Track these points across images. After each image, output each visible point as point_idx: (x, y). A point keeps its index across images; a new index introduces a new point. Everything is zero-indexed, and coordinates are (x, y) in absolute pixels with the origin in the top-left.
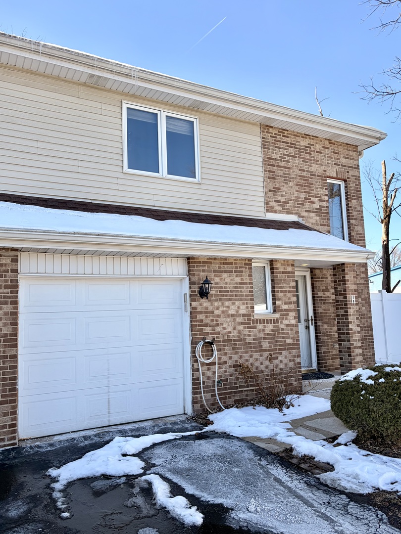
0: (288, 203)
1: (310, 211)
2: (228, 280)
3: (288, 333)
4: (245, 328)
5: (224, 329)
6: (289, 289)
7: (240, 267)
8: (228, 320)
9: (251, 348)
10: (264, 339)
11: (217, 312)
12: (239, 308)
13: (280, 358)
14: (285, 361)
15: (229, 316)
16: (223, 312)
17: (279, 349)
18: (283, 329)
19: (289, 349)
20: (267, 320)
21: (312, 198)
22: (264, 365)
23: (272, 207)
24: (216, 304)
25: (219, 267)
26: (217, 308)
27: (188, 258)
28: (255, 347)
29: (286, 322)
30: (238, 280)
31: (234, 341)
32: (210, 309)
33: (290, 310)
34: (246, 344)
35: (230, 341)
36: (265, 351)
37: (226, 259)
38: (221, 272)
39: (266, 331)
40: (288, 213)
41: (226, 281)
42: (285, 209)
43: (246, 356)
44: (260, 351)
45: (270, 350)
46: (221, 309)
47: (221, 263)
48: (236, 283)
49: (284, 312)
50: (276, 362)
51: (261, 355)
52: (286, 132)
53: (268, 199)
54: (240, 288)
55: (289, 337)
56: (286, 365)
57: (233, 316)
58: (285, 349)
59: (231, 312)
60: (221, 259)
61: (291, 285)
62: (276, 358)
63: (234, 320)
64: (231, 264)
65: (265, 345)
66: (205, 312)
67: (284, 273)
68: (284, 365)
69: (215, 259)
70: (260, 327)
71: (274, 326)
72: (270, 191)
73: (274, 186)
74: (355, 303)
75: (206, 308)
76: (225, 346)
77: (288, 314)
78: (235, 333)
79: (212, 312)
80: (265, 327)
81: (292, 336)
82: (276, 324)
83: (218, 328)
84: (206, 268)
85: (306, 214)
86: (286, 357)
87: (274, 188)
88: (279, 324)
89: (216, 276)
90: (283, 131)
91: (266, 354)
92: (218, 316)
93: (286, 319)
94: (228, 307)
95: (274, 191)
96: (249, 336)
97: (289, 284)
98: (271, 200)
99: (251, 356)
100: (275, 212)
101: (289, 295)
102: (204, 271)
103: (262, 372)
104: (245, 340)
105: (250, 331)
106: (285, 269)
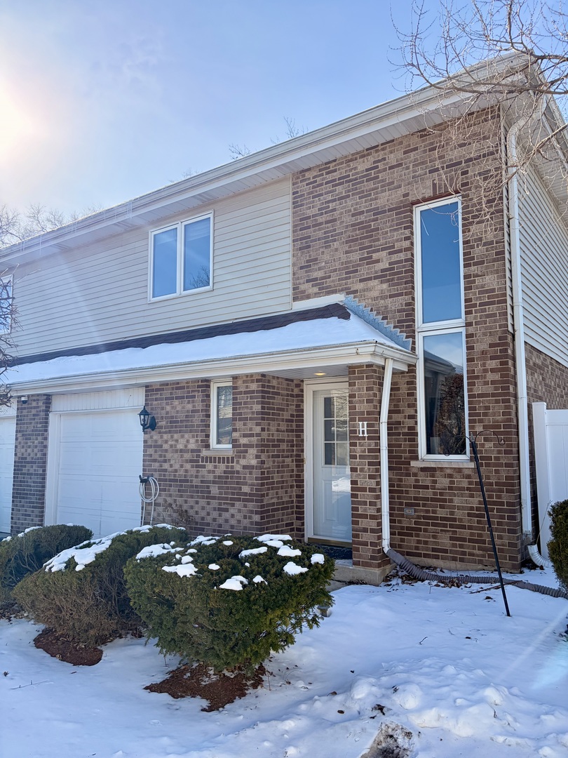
0: (329, 277)
1: (370, 279)
2: (179, 408)
3: (245, 478)
4: (192, 467)
5: (171, 466)
6: (250, 416)
7: (193, 391)
8: (176, 455)
9: (198, 492)
10: (214, 482)
11: (166, 446)
12: (188, 441)
13: (232, 511)
14: (239, 516)
15: (176, 451)
16: (171, 446)
17: (232, 499)
18: (238, 472)
19: (244, 500)
20: (220, 458)
21: (374, 255)
22: (211, 516)
23: (303, 292)
24: (165, 437)
25: (171, 394)
26: (166, 442)
27: (147, 387)
28: (202, 492)
29: (243, 462)
30: (190, 407)
31: (181, 481)
32: (159, 443)
33: (251, 446)
34: (192, 486)
35: (176, 481)
36: (214, 498)
37: (178, 383)
38: (172, 398)
39: (216, 472)
40: (329, 293)
41: (178, 409)
42: (323, 288)
43: (191, 501)
44: (208, 498)
45: (219, 498)
46: (170, 443)
47: (173, 389)
48: (188, 411)
49: (242, 448)
50: (226, 515)
51: (208, 503)
52: (331, 165)
53: (298, 281)
54: (191, 416)
55: (245, 484)
56: (239, 521)
57: (181, 451)
58: (239, 500)
59: (180, 446)
60: (174, 384)
61: (254, 410)
62: (227, 510)
63: (182, 456)
64: (183, 388)
65: (215, 490)
66: (155, 446)
67: (246, 393)
68: (236, 522)
69: (167, 385)
70: (210, 466)
71: (227, 467)
72: (302, 268)
73: (308, 258)
74: (366, 435)
75: (156, 441)
76: (170, 486)
77: (246, 452)
78: (182, 472)
79: (161, 446)
80: (215, 467)
81: (250, 482)
82: (230, 464)
83: (166, 464)
84: (158, 396)
85: (360, 286)
86: (239, 511)
87: (308, 261)
88: (235, 464)
89: (167, 404)
90: (328, 166)
91: (214, 503)
92: (166, 451)
93: (244, 457)
94: (177, 441)
95: (307, 267)
96: (197, 477)
97: (251, 408)
98: (301, 281)
99: (197, 503)
100: (308, 297)
101: (250, 424)
102: (156, 399)
103: (208, 524)
104: (191, 481)
105: (198, 471)
106: (247, 387)
